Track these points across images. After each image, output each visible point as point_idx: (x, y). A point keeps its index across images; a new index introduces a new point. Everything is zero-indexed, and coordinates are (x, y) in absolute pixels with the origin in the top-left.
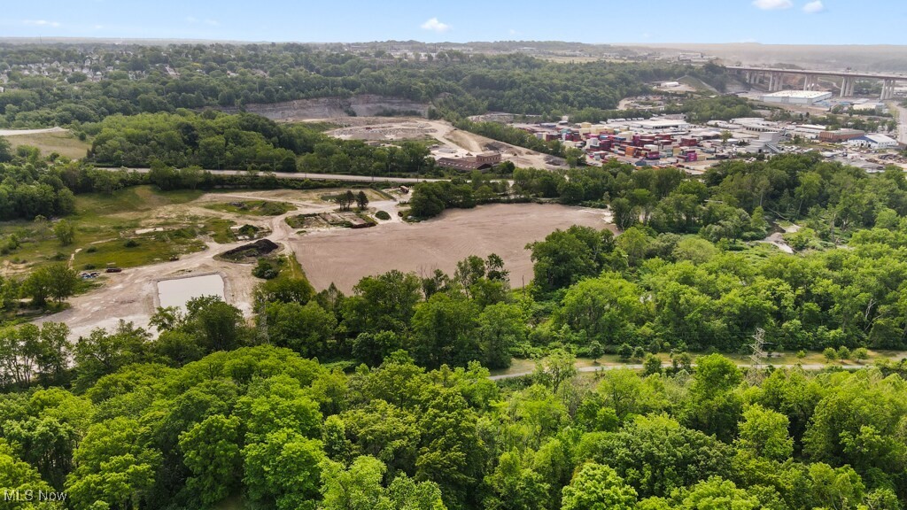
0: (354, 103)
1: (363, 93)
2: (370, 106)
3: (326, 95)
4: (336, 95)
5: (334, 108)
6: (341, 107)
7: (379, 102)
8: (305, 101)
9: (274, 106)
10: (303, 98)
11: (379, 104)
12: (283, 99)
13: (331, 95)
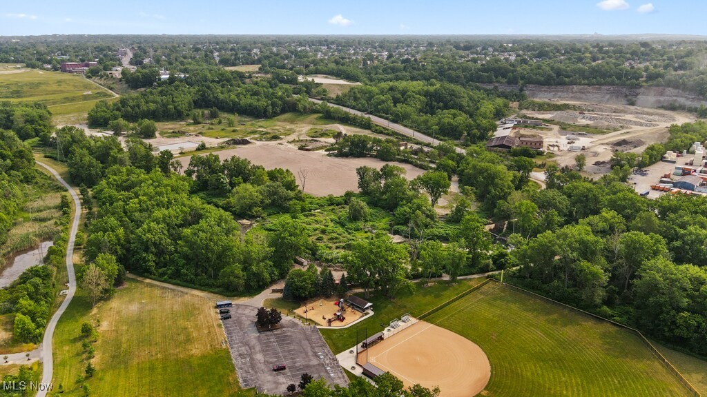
0: (644, 94)
1: (658, 86)
2: (662, 99)
3: (612, 84)
4: (624, 85)
5: (617, 97)
6: (626, 96)
7: (676, 96)
8: (586, 86)
9: (549, 88)
10: (584, 84)
11: (675, 98)
12: (563, 84)
13: (617, 84)
